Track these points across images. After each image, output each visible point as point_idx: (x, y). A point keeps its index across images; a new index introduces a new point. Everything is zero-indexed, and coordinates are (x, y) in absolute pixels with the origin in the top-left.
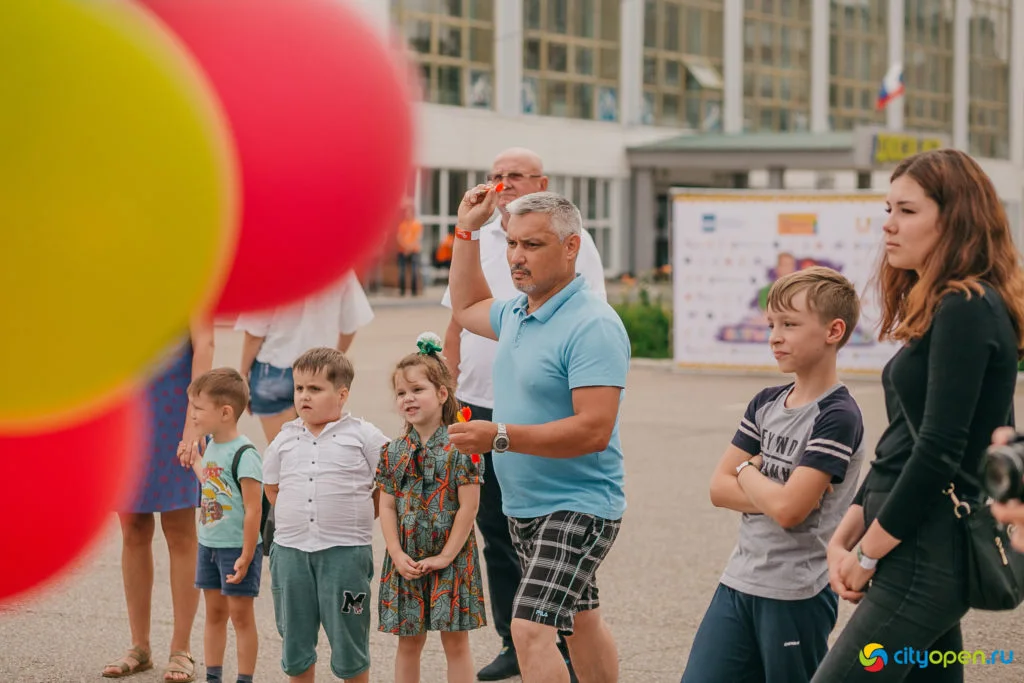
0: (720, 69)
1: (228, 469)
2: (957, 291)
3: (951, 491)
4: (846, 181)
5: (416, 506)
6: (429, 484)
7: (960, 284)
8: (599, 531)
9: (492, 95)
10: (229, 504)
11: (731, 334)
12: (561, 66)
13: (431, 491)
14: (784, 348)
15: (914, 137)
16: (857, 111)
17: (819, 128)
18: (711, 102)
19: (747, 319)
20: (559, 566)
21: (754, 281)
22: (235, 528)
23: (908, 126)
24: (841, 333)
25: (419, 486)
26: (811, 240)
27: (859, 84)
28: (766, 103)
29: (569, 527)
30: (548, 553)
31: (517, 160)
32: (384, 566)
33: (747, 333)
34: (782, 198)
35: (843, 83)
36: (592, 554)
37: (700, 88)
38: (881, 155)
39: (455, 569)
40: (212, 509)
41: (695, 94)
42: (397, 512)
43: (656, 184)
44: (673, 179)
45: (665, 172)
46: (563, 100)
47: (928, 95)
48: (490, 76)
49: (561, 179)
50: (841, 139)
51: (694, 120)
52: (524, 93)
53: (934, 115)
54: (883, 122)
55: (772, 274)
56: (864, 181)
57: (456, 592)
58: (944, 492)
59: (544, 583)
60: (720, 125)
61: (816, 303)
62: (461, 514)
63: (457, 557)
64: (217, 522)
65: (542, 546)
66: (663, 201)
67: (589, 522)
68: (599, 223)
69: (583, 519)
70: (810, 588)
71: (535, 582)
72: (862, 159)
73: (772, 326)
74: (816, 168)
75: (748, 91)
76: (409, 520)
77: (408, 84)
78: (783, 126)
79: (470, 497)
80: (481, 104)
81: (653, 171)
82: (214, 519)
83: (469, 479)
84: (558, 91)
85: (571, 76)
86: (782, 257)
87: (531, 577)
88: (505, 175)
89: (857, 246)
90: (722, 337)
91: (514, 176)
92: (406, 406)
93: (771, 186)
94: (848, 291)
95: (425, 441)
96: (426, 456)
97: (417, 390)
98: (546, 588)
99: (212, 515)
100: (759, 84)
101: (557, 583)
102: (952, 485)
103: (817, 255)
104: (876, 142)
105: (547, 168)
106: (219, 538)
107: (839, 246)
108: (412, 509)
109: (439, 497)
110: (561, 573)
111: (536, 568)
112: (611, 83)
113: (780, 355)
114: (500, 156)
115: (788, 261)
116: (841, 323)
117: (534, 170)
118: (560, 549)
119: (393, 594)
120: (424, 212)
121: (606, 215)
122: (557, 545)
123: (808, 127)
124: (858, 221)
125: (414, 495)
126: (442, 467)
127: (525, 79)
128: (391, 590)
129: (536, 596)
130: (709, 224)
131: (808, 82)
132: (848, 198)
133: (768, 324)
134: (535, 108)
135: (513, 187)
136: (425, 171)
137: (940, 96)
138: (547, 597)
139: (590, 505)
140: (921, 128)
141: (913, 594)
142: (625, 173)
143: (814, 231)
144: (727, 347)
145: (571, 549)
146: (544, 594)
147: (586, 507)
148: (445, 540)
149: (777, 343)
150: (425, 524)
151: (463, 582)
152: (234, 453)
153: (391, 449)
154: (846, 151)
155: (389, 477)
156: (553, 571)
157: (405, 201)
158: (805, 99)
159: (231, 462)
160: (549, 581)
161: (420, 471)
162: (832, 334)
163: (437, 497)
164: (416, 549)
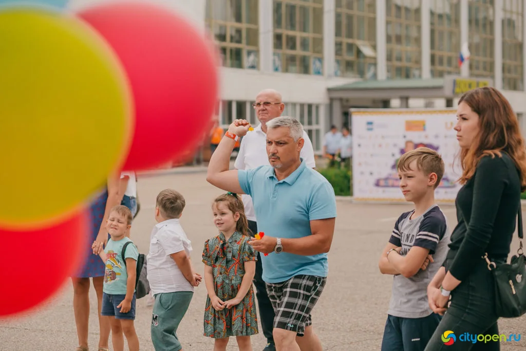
0: (374, 47)
1: (120, 254)
2: (488, 155)
3: (486, 257)
4: (440, 103)
5: (222, 272)
6: (230, 261)
7: (490, 152)
8: (319, 283)
9: (258, 62)
10: (120, 272)
11: (382, 183)
12: (293, 47)
13: (231, 264)
14: (406, 189)
15: (474, 80)
16: (445, 67)
17: (425, 77)
18: (370, 64)
19: (390, 175)
20: (300, 302)
21: (393, 155)
22: (122, 284)
23: (471, 75)
24: (435, 180)
25: (224, 262)
26: (422, 134)
27: (446, 54)
28: (398, 64)
29: (304, 282)
30: (294, 295)
31: (268, 96)
32: (207, 303)
33: (390, 182)
34: (407, 112)
35: (438, 53)
36: (315, 295)
37: (365, 57)
38: (457, 90)
39: (244, 304)
40: (110, 275)
41: (362, 60)
42: (213, 275)
43: (343, 107)
44: (351, 103)
45: (347, 100)
46: (295, 65)
47: (481, 59)
48: (257, 52)
49: (294, 105)
50: (438, 82)
51: (361, 73)
52: (274, 61)
53: (485, 69)
54: (459, 73)
55: (402, 151)
56: (449, 103)
57: (244, 316)
58: (482, 257)
59: (292, 311)
60: (375, 76)
61: (422, 166)
62: (246, 276)
63: (244, 298)
64: (113, 281)
65: (290, 291)
66: (346, 115)
67: (315, 279)
68: (314, 127)
69: (312, 278)
70: (426, 311)
71: (286, 310)
72: (448, 92)
73: (401, 178)
74: (424, 97)
75: (389, 58)
76: (219, 280)
77: (215, 58)
78: (408, 76)
79: (250, 267)
80: (253, 67)
81: (341, 100)
82: (111, 280)
83: (250, 259)
84: (292, 60)
85: (299, 52)
86: (407, 143)
87: (285, 307)
88: (262, 103)
89: (446, 137)
90: (377, 184)
91: (267, 104)
92: (217, 222)
93: (401, 107)
94: (438, 159)
95: (227, 239)
96: (228, 247)
97: (223, 214)
98: (293, 313)
99: (111, 278)
100: (395, 55)
101: (298, 310)
102: (486, 254)
103: (426, 141)
104: (455, 83)
105: (284, 99)
106: (113, 289)
107: (437, 136)
108: (221, 274)
109: (234, 267)
110: (300, 305)
111: (287, 303)
112: (318, 55)
113: (405, 192)
114: (260, 93)
115: (411, 145)
116: (434, 175)
117: (277, 100)
118: (300, 293)
119: (211, 317)
120: (224, 123)
121: (317, 123)
122: (298, 291)
123: (420, 76)
124: (446, 124)
125: (222, 267)
126: (236, 252)
127: (274, 54)
128: (210, 315)
129: (288, 317)
130: (370, 126)
131: (420, 53)
132: (441, 112)
133: (399, 177)
134: (280, 68)
135: (266, 109)
136: (224, 102)
137: (488, 59)
138: (293, 317)
139: (315, 271)
140: (477, 76)
141: (469, 309)
142: (327, 101)
143: (424, 129)
144: (380, 190)
145: (305, 293)
146: (292, 316)
147: (314, 272)
148: (238, 289)
149: (403, 187)
150: (227, 281)
151: (247, 311)
152: (123, 246)
153: (210, 243)
154: (440, 88)
155: (209, 257)
156: (297, 304)
157: (214, 117)
158: (418, 62)
159: (121, 250)
160: (295, 309)
161: (225, 254)
162: (431, 181)
163: (234, 268)
164: (223, 294)
